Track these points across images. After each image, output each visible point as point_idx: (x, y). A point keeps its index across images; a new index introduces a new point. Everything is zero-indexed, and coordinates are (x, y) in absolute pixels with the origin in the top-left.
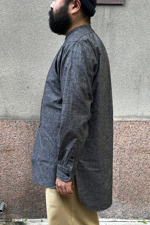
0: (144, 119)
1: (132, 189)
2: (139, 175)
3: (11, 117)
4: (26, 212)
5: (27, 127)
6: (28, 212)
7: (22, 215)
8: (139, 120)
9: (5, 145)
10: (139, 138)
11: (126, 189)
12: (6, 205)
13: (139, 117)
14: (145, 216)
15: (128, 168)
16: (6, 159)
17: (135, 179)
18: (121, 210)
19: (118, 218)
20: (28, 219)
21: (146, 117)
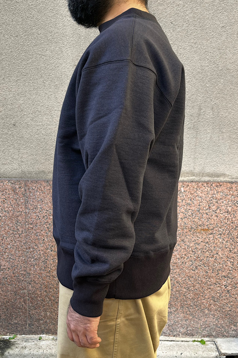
0: (204, 178)
1: (185, 290)
2: (196, 267)
5: (14, 190)
6: (19, 324)
7: (9, 329)
8: (196, 179)
10: (196, 209)
13: (198, 175)
14: (205, 333)
15: (178, 256)
17: (188, 275)
20: (18, 336)
21: (209, 175)
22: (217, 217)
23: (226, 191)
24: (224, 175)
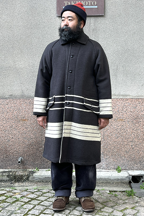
0: (120, 97)
1: (113, 148)
2: (118, 137)
3: (26, 96)
4: (37, 164)
7: (34, 166)
8: (117, 97)
9: (22, 116)
10: (117, 111)
11: (108, 148)
12: (23, 159)
13: (118, 95)
15: (110, 132)
16: (22, 126)
17: (114, 140)
18: (105, 163)
19: (103, 169)
21: (122, 96)
22: (126, 114)
23: (130, 102)
24: (129, 95)
